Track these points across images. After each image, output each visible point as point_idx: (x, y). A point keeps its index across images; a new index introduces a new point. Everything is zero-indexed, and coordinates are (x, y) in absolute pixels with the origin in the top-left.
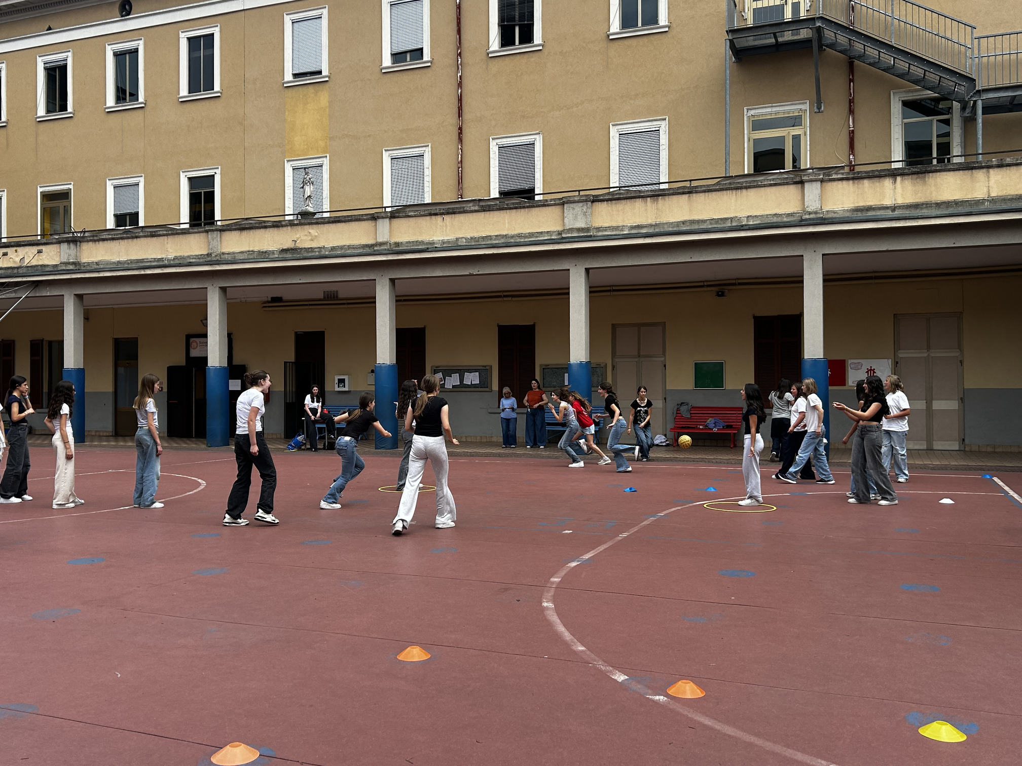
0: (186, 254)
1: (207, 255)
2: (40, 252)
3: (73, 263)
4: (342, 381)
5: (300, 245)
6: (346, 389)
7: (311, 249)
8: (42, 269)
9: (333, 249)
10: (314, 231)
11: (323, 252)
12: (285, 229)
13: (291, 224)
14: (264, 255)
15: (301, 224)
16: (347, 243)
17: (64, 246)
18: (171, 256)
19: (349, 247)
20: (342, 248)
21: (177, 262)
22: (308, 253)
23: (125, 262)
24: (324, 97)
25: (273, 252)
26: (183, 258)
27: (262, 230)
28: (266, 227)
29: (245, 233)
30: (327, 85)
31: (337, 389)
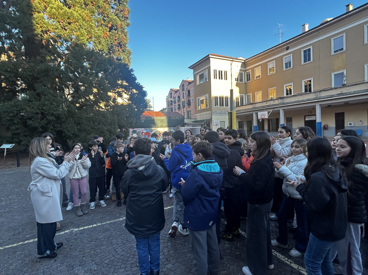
0: (310, 98)
1: (316, 98)
2: (274, 102)
3: (282, 103)
4: (351, 124)
5: (343, 92)
6: (352, 126)
7: (347, 93)
8: (275, 105)
9: (354, 92)
10: (347, 88)
11: (351, 93)
12: (338, 89)
13: (340, 88)
14: (332, 96)
15: (343, 87)
16: (359, 90)
17: (280, 100)
18: (306, 99)
19: (360, 91)
20: (357, 91)
21: (307, 100)
22: (346, 94)
23: (295, 101)
24: (344, 56)
25: (335, 95)
26: (309, 99)
27: (331, 90)
28: (332, 89)
29: (326, 91)
30: (345, 52)
31: (349, 126)
